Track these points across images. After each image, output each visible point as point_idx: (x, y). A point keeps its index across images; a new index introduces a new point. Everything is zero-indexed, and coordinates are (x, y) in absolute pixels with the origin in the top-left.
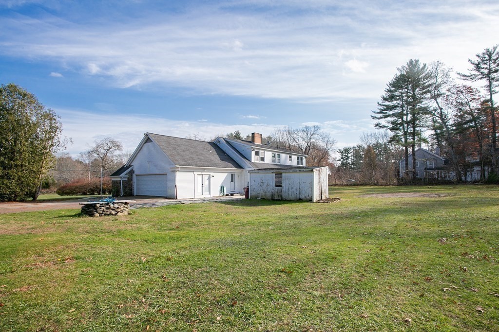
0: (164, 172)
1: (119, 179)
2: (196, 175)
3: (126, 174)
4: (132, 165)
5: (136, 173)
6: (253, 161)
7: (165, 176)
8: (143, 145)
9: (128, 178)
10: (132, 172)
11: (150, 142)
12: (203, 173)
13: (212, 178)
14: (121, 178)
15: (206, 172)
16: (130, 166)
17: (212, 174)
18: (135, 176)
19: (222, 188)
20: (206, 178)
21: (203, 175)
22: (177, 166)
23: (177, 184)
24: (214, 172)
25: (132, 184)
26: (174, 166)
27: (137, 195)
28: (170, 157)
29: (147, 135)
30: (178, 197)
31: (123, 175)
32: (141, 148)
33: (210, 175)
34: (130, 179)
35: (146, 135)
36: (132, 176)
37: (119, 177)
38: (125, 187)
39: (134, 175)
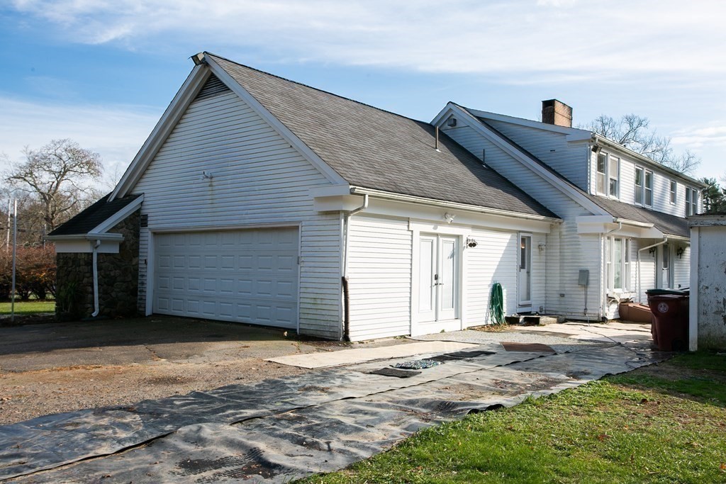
0: (286, 218)
1: (85, 249)
2: (416, 235)
3: (114, 229)
4: (137, 191)
5: (152, 224)
6: (593, 190)
7: (288, 236)
8: (187, 108)
9: (122, 246)
10: (139, 220)
11: (217, 93)
12: (442, 229)
13: (467, 252)
14: (93, 241)
15: (452, 224)
16: (130, 198)
17: (467, 233)
18: (150, 234)
19: (496, 292)
20: (447, 247)
21: (437, 235)
22: (358, 190)
23: (349, 274)
24: (474, 227)
25: (137, 270)
26: (344, 190)
27: (155, 315)
28: (317, 150)
29: (205, 63)
30: (351, 335)
31: (99, 230)
32: (178, 123)
33: (458, 237)
34: (130, 249)
35: (203, 62)
36: (137, 235)
37: (86, 240)
38: (106, 282)
39: (146, 236)
